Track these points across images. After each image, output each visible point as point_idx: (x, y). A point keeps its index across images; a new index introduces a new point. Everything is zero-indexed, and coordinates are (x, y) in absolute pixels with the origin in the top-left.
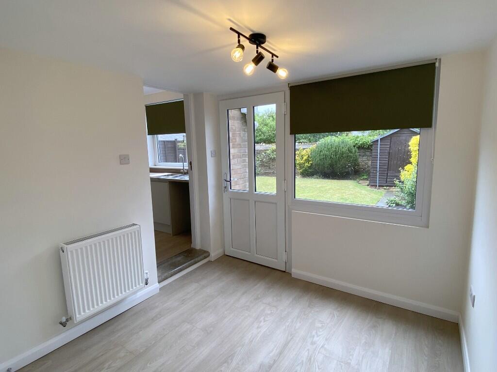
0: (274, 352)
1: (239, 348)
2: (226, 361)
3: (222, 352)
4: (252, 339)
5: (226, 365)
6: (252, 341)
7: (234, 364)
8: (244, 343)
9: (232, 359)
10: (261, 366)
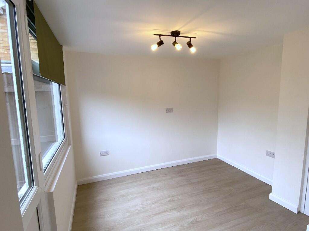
0: (167, 214)
1: (185, 225)
2: (197, 222)
3: (197, 228)
4: (174, 227)
5: (197, 220)
6: (174, 226)
7: (192, 219)
8: (180, 227)
9: (193, 221)
10: (179, 211)
